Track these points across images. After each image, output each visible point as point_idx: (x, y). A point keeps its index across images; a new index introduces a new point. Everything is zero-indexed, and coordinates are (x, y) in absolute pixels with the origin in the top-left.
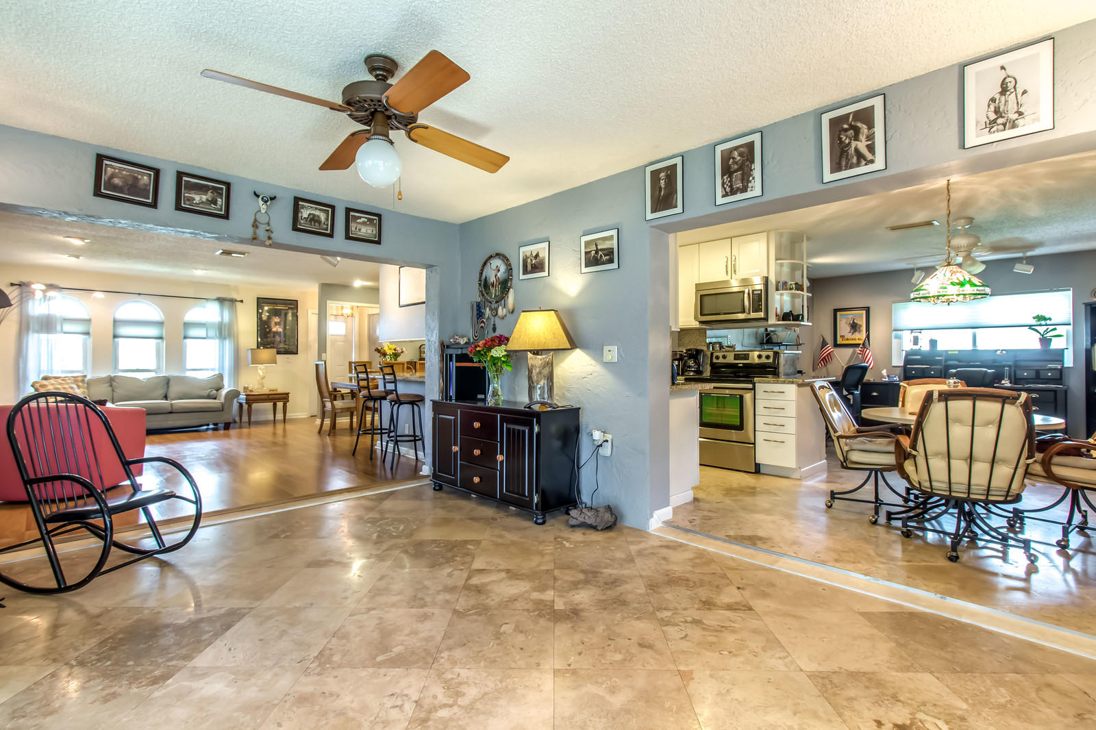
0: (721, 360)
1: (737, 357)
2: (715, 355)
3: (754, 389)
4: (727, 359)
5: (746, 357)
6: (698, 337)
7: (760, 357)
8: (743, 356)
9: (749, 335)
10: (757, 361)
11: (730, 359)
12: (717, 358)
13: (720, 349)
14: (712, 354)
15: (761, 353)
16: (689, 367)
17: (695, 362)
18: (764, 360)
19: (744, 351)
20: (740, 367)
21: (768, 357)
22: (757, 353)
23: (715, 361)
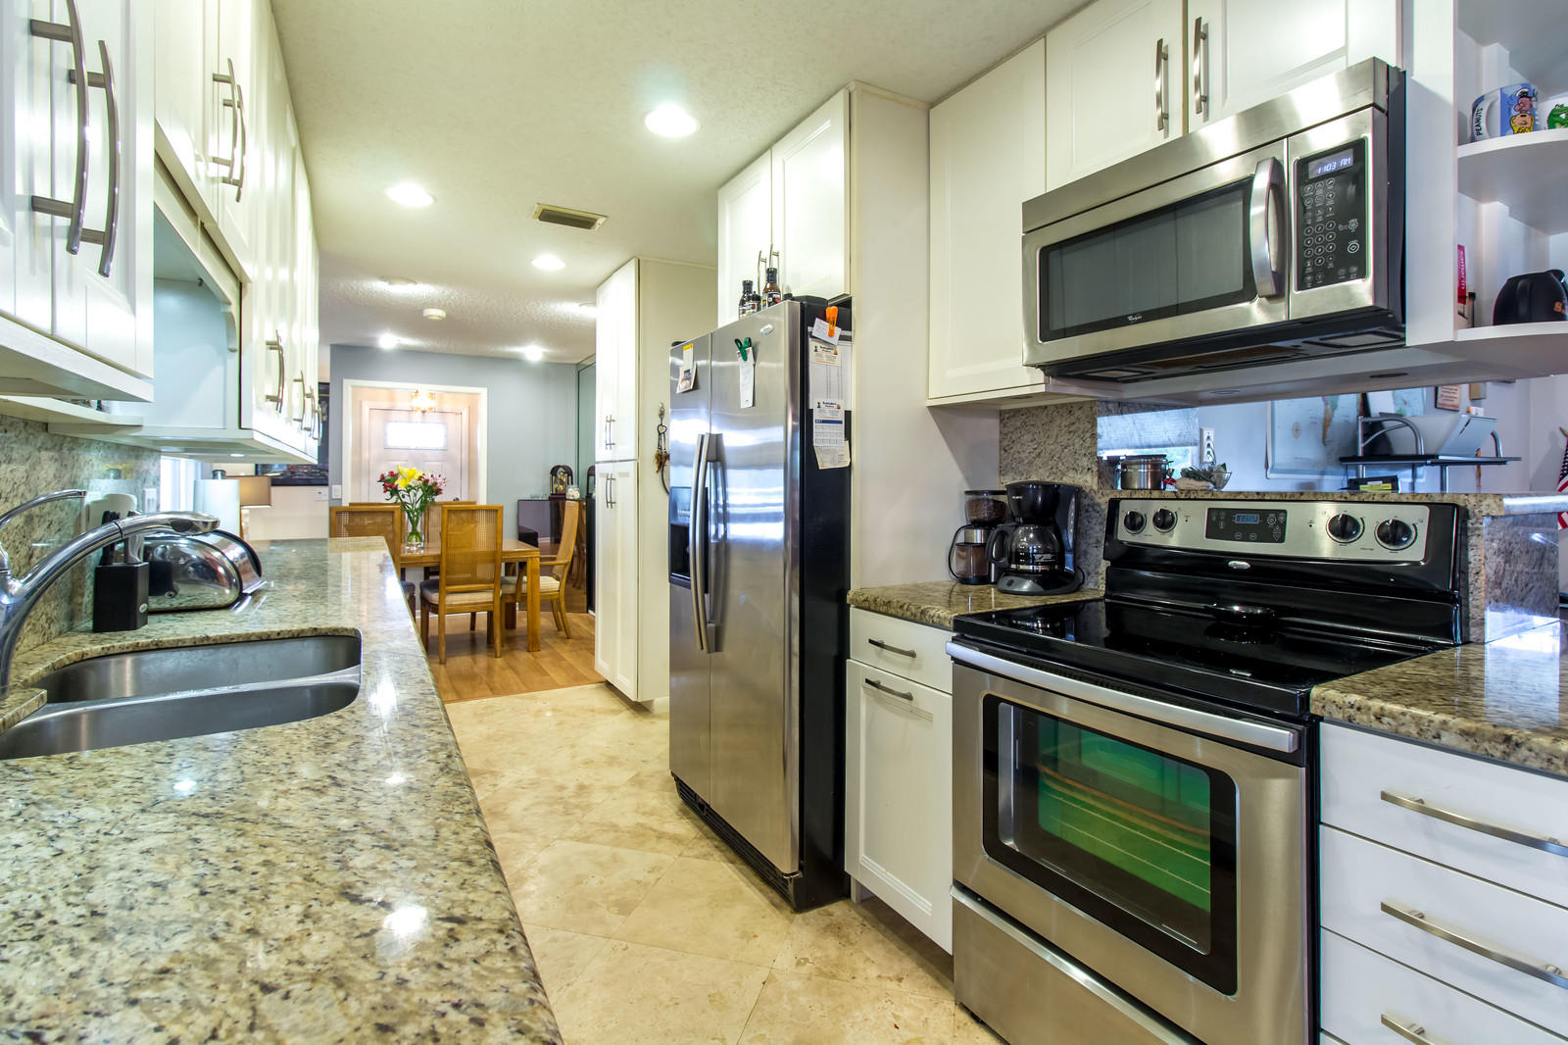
0: (1151, 535)
1: (1221, 524)
2: (1125, 508)
3: (1308, 756)
4: (1177, 531)
5: (1270, 525)
6: (1064, 439)
7: (1344, 528)
8: (1254, 520)
9: (1296, 430)
10: (1327, 547)
11: (1188, 533)
12: (1135, 523)
13: (1156, 486)
14: (1114, 505)
15: (1356, 511)
16: (1019, 556)
17: (1041, 537)
18: (1367, 548)
19: (1261, 497)
20: (1240, 571)
21: (1395, 533)
22: (1327, 511)
23: (1124, 535)
